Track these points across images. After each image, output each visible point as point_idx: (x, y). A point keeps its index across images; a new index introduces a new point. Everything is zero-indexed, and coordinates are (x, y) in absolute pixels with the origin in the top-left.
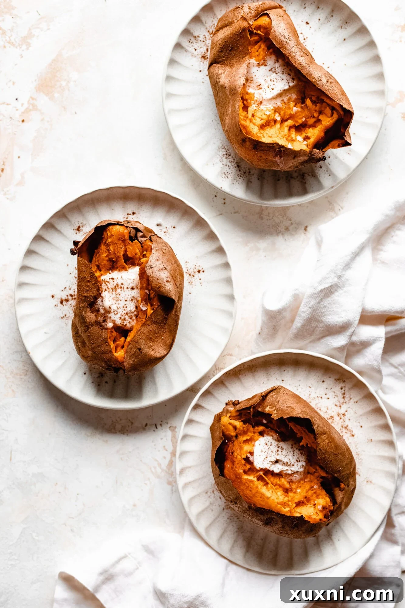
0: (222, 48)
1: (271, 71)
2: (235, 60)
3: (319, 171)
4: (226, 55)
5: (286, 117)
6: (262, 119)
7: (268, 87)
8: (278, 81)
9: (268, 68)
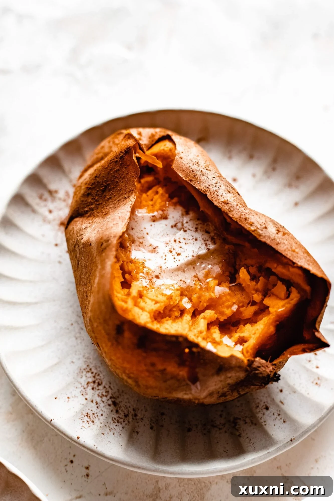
0: (90, 188)
1: (174, 228)
2: (111, 206)
3: (264, 414)
4: (96, 201)
5: (203, 305)
6: (156, 302)
7: (171, 252)
8: (188, 242)
9: (170, 222)
